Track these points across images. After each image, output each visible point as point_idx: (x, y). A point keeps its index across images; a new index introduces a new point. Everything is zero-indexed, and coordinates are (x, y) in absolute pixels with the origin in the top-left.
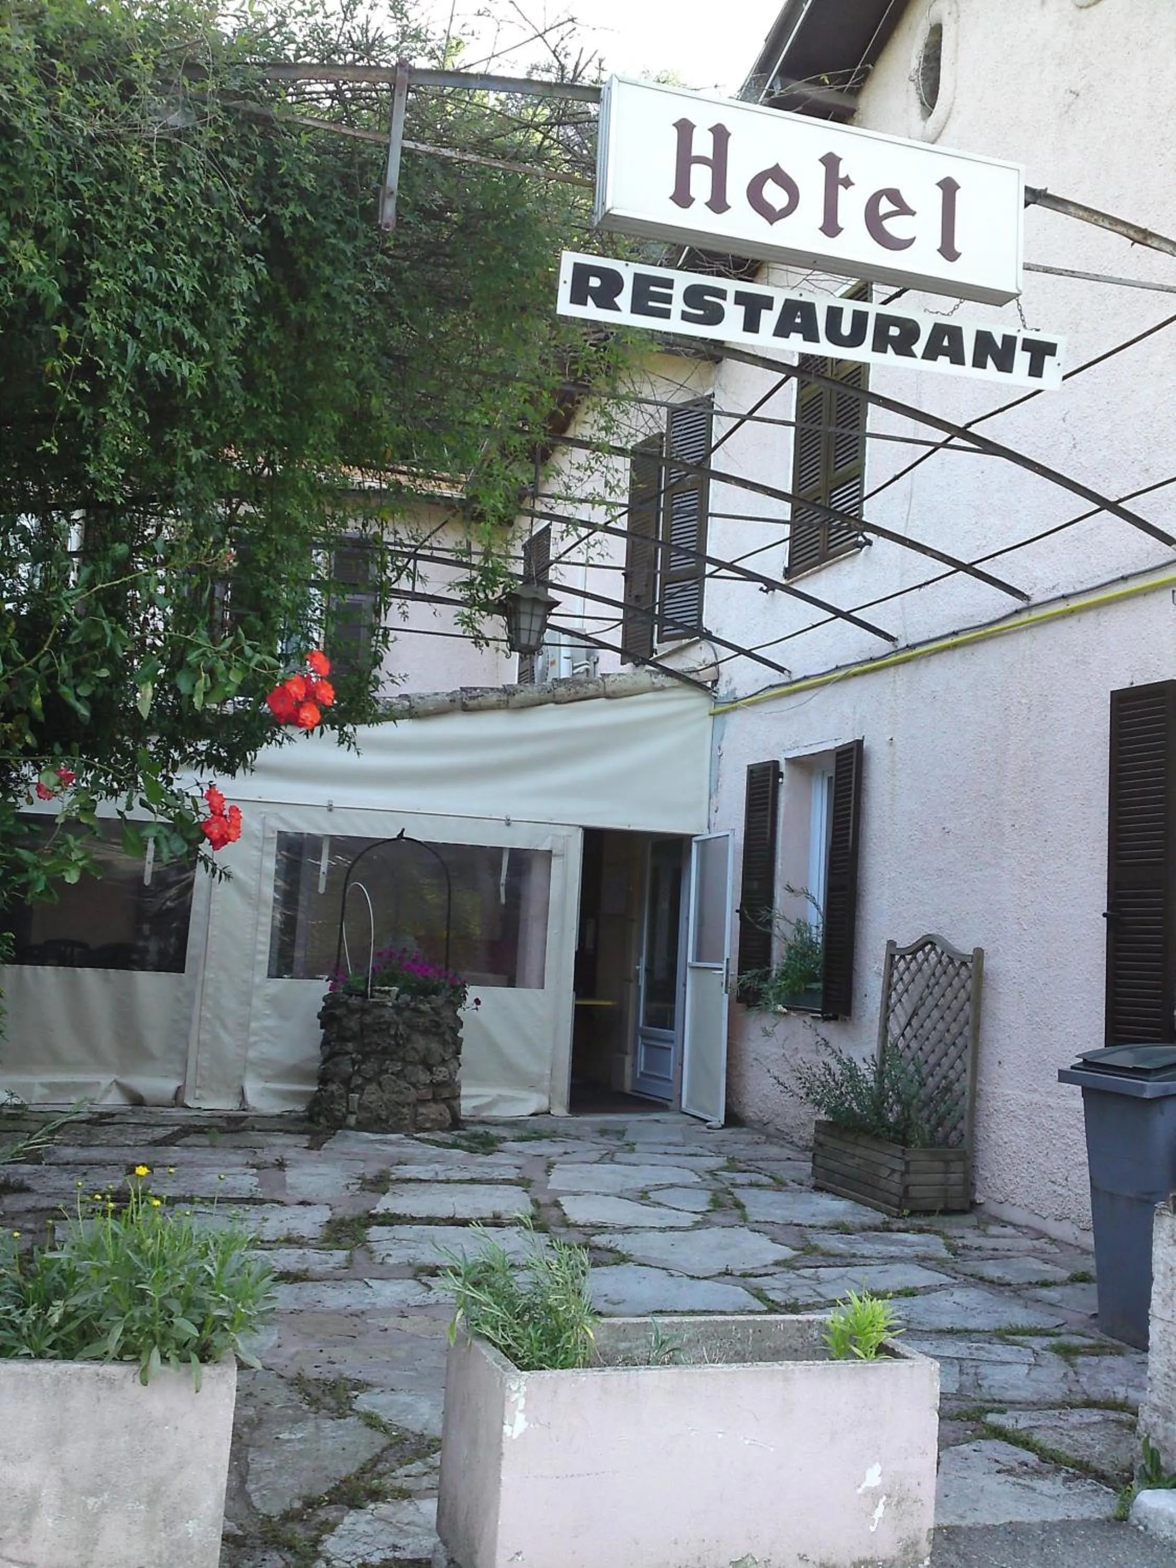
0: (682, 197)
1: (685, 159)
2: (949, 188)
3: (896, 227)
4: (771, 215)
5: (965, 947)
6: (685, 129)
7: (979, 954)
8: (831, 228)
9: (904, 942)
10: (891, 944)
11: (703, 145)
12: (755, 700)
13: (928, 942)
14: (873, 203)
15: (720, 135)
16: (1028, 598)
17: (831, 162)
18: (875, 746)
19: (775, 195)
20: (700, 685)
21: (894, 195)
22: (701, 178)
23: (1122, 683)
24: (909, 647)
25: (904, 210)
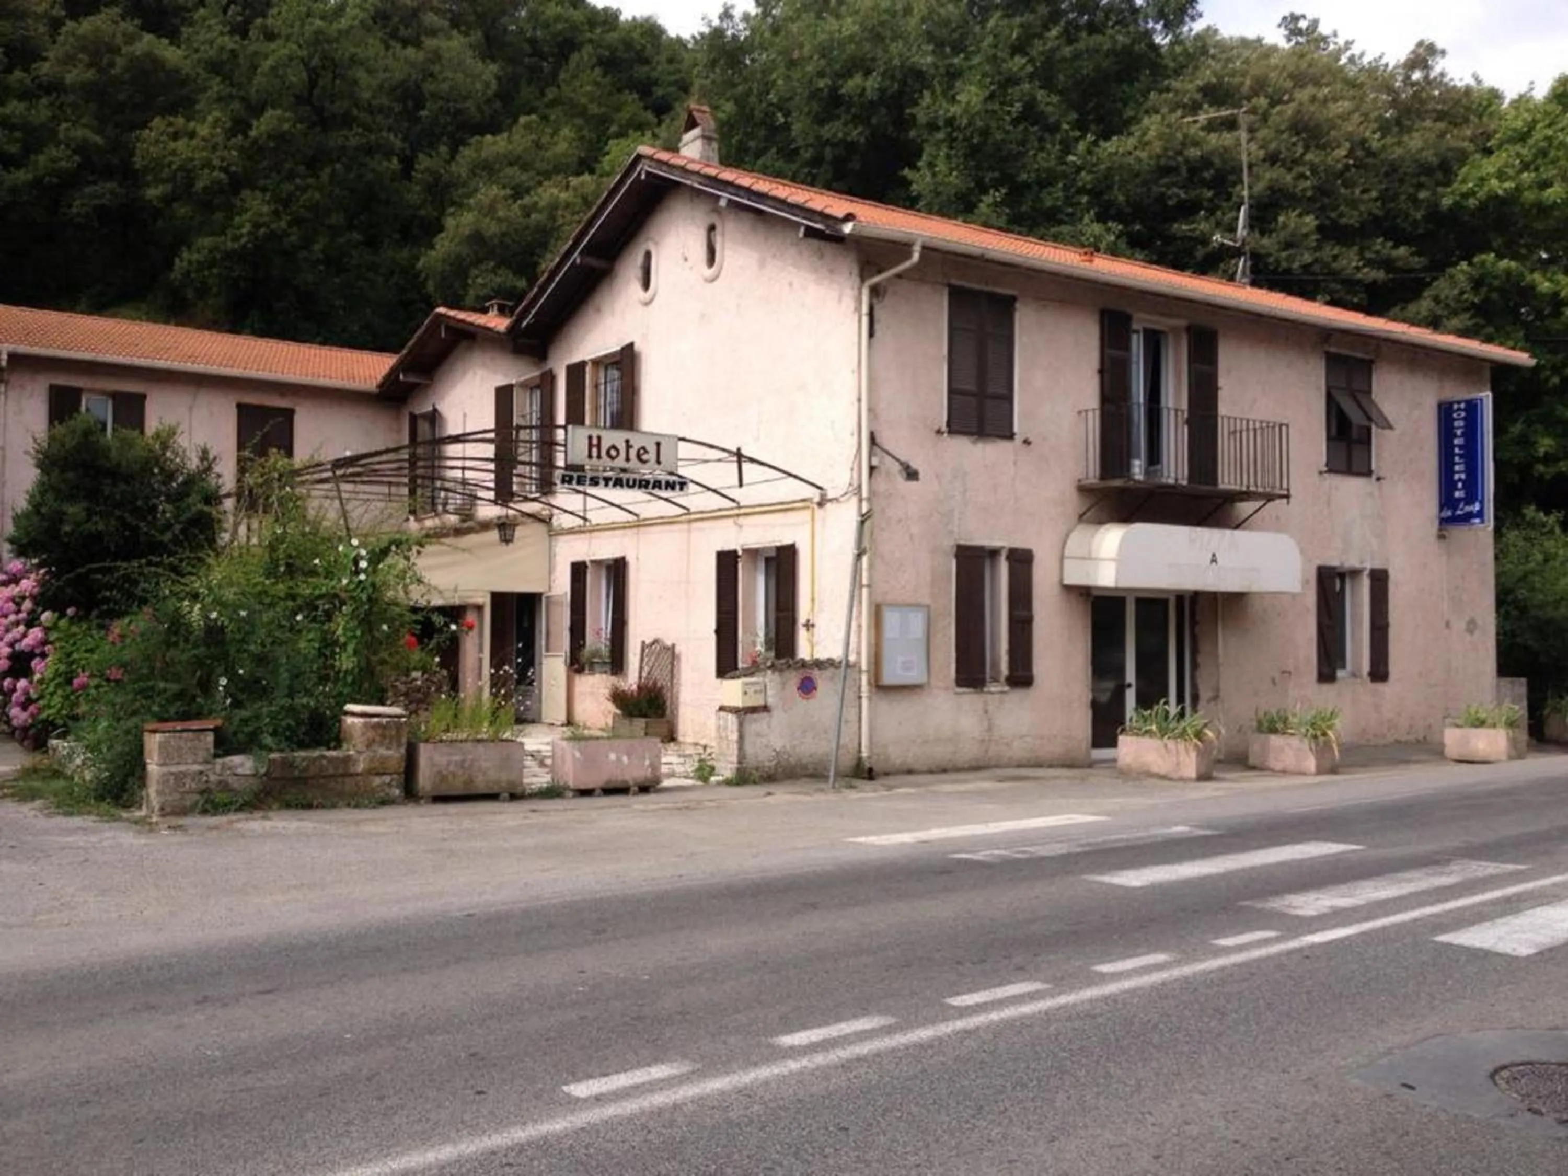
0: (590, 456)
1: (590, 446)
2: (658, 444)
3: (645, 457)
4: (612, 458)
5: (669, 643)
6: (590, 438)
7: (673, 646)
8: (628, 459)
9: (648, 642)
10: (643, 642)
11: (595, 442)
12: (571, 531)
13: (656, 641)
14: (638, 451)
15: (599, 438)
16: (687, 509)
17: (627, 441)
18: (631, 560)
19: (613, 453)
20: (542, 521)
21: (643, 448)
22: (595, 451)
23: (719, 549)
24: (645, 520)
25: (646, 452)
